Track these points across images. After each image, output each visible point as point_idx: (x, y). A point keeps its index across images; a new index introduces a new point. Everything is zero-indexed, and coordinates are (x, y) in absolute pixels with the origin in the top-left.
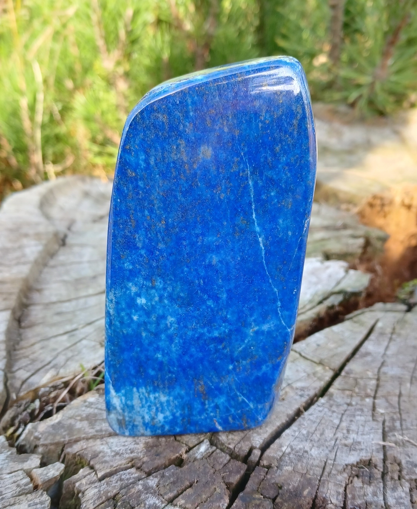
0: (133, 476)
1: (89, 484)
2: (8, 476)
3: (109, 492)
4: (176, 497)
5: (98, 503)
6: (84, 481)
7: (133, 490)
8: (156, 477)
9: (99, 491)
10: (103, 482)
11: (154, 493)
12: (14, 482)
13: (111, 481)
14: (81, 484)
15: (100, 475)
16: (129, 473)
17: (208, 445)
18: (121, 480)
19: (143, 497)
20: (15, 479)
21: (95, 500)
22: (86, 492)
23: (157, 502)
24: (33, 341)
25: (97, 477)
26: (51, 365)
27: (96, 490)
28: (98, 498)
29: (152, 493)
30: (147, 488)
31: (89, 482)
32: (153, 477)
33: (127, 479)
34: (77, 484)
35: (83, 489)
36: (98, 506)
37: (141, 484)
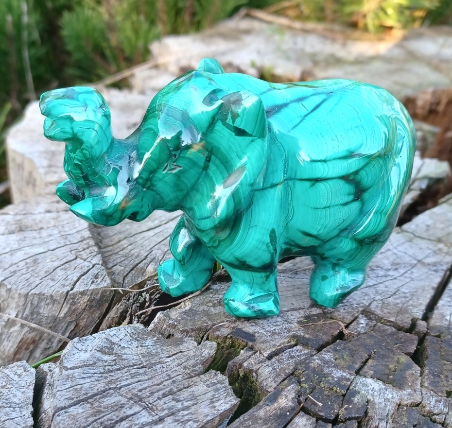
0: (303, 352)
1: (258, 363)
2: (168, 360)
3: (285, 369)
4: (361, 368)
5: (279, 381)
6: (251, 361)
7: (312, 365)
8: (329, 352)
9: (274, 369)
10: (273, 360)
11: (336, 366)
12: (179, 365)
13: (281, 359)
14: (249, 363)
15: (266, 354)
16: (297, 351)
17: (366, 320)
18: (292, 357)
19: (327, 371)
20: (177, 362)
21: (275, 378)
22: (260, 371)
23: (345, 374)
24: (116, 239)
25: (264, 356)
26: (149, 259)
27: (270, 369)
28: (277, 376)
29: (334, 367)
30: (326, 362)
31: (257, 362)
32: (324, 351)
33: (298, 356)
34: (245, 364)
35: (255, 368)
36: (281, 383)
37: (317, 359)
